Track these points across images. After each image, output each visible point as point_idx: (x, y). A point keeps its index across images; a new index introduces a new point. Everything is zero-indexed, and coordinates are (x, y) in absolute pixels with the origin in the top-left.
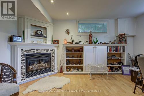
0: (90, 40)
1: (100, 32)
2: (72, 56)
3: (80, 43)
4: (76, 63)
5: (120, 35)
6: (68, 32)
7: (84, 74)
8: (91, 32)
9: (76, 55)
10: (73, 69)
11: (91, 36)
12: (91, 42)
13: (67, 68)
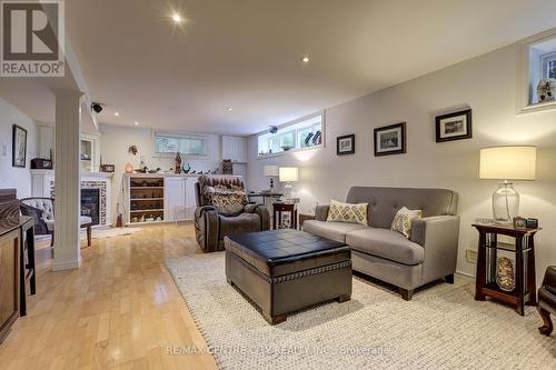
0: (178, 168)
1: (195, 154)
2: (141, 195)
3: (159, 172)
4: (151, 207)
5: (225, 161)
6: (133, 150)
7: (168, 223)
8: (178, 154)
9: (150, 193)
10: (146, 217)
11: (178, 160)
12: (178, 170)
13: (132, 216)
